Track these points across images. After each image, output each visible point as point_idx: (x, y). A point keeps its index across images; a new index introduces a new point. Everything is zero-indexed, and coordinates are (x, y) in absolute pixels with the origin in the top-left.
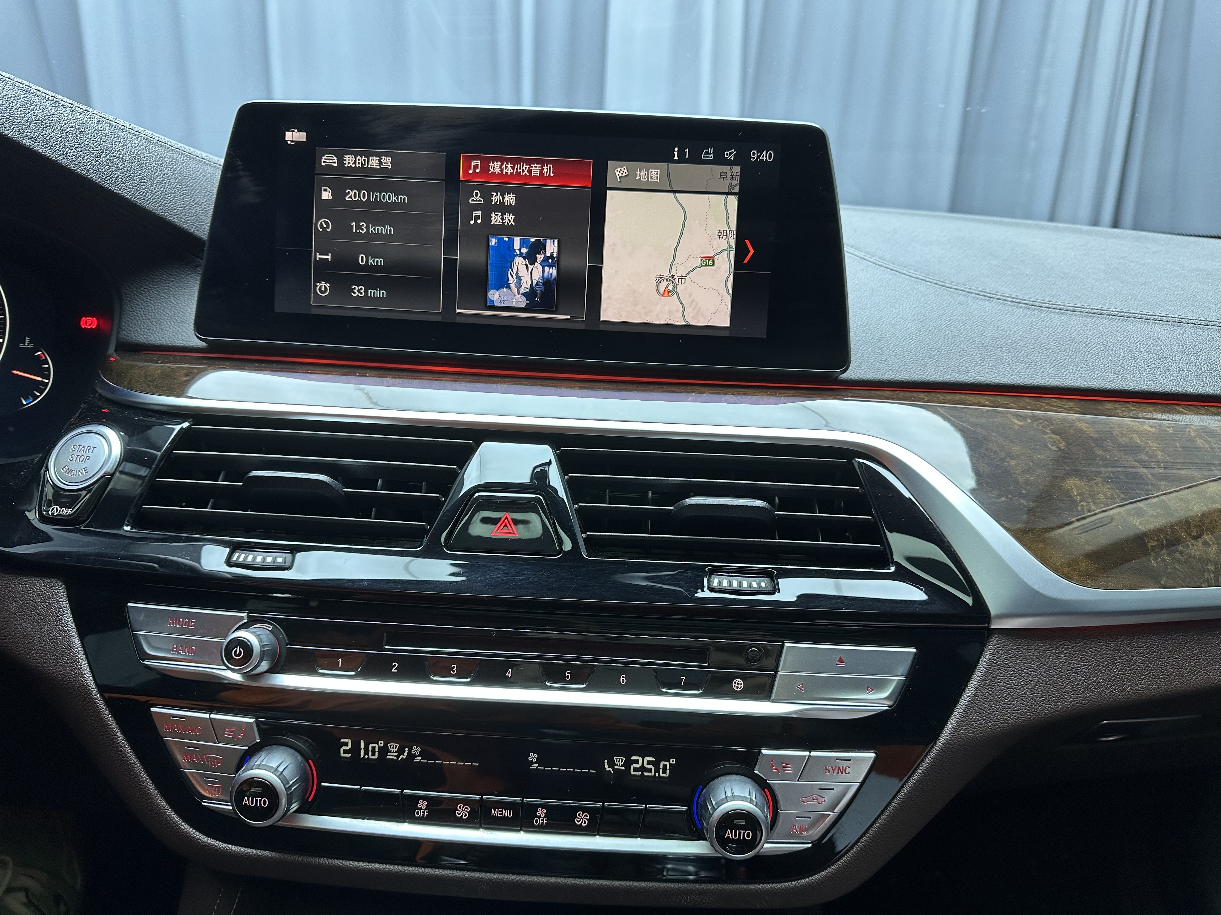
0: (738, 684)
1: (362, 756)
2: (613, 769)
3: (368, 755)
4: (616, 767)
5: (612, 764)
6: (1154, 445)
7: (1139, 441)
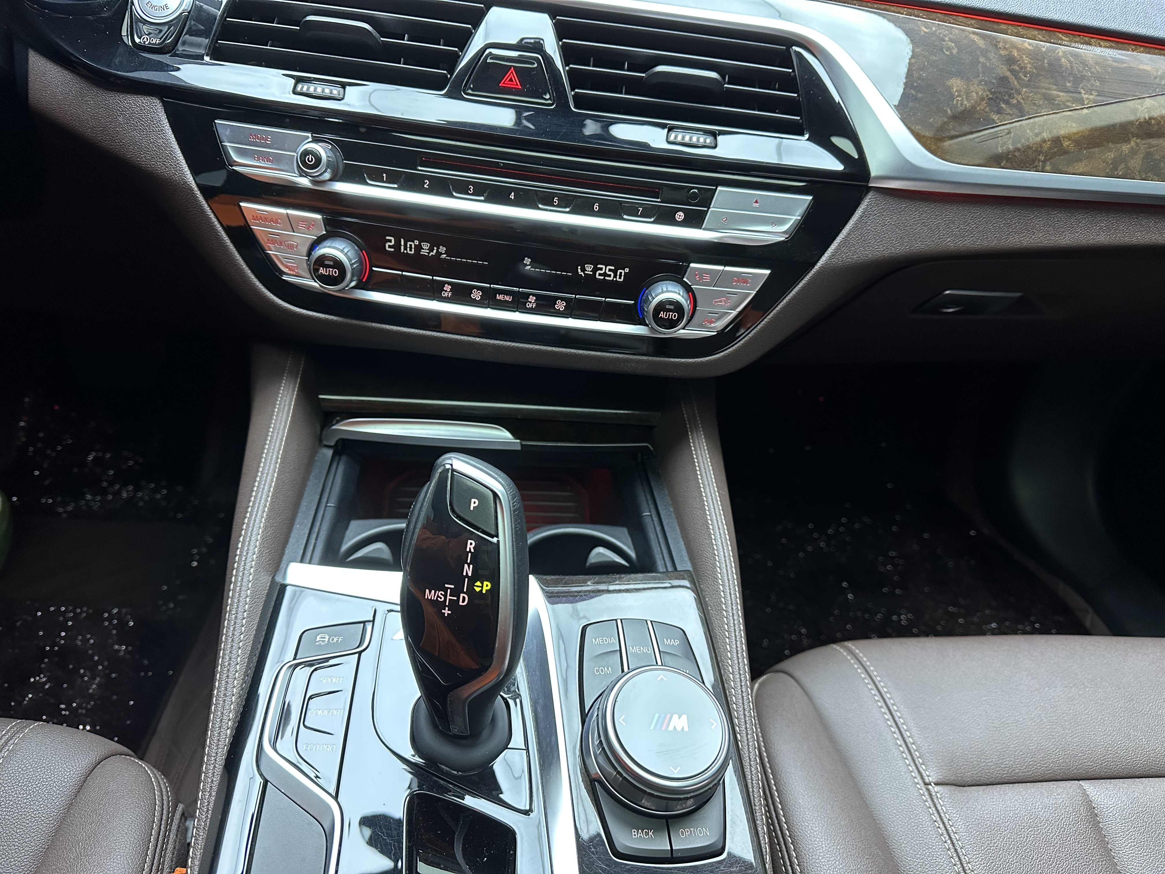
0: (680, 216)
1: (402, 251)
2: (584, 273)
3: (407, 250)
4: (586, 272)
5: (583, 270)
6: (1026, 60)
7: (1016, 55)
